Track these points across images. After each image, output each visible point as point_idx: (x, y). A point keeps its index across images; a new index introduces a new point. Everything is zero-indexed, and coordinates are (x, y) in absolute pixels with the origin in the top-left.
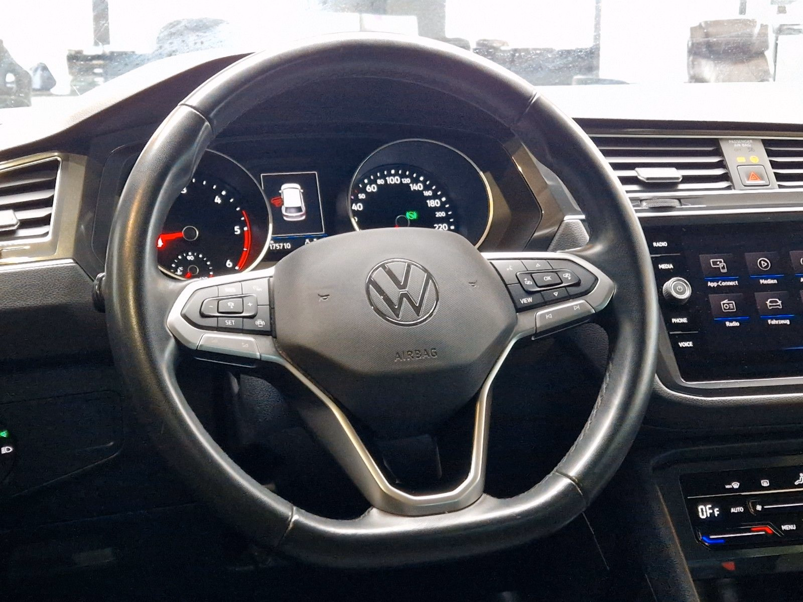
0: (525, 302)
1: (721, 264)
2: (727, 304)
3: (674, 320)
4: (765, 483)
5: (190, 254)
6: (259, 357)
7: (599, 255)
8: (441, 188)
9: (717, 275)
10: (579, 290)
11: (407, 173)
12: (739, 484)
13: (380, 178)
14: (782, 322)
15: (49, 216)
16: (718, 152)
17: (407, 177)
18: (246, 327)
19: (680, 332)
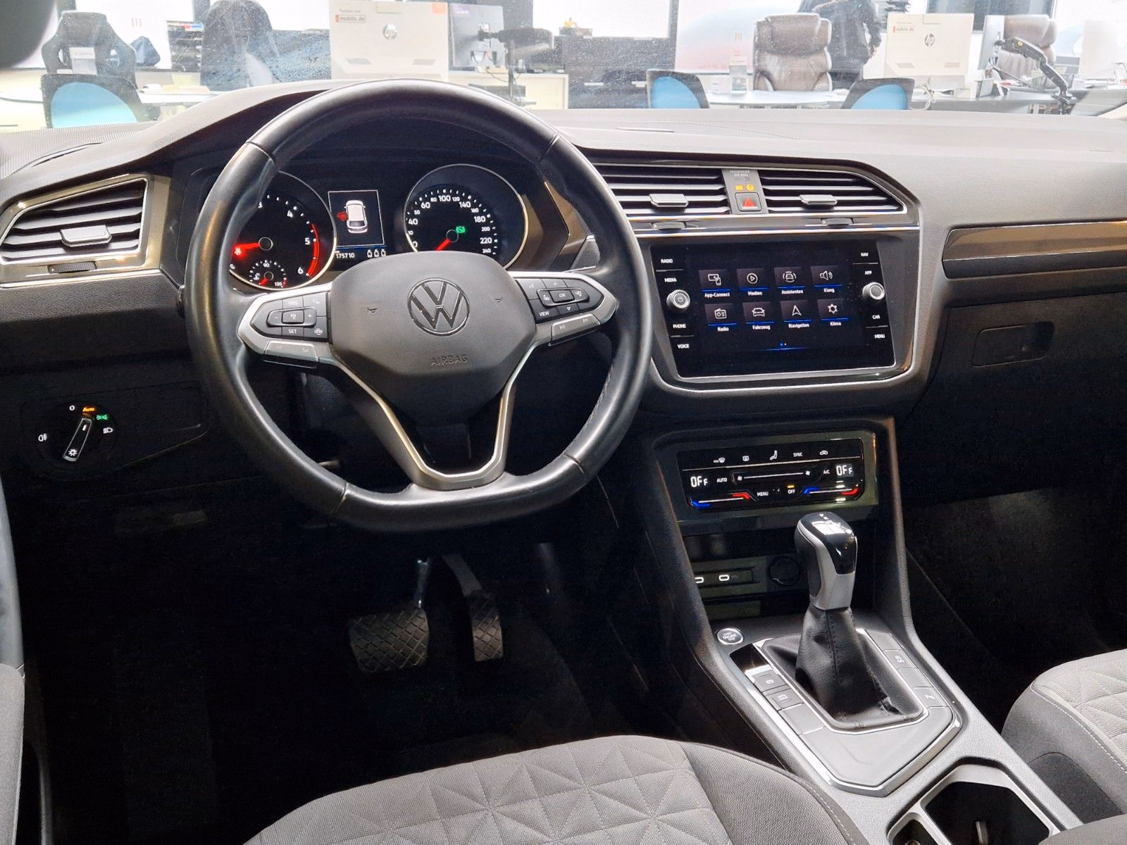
0: (544, 315)
1: (717, 278)
2: (720, 313)
3: (675, 326)
4: (746, 458)
5: (266, 261)
6: (317, 360)
7: (606, 276)
8: (486, 207)
9: (713, 287)
10: (588, 304)
11: (457, 192)
12: (725, 459)
13: (433, 197)
14: (764, 327)
15: (138, 231)
16: (720, 181)
17: (456, 196)
18: (306, 335)
19: (679, 336)
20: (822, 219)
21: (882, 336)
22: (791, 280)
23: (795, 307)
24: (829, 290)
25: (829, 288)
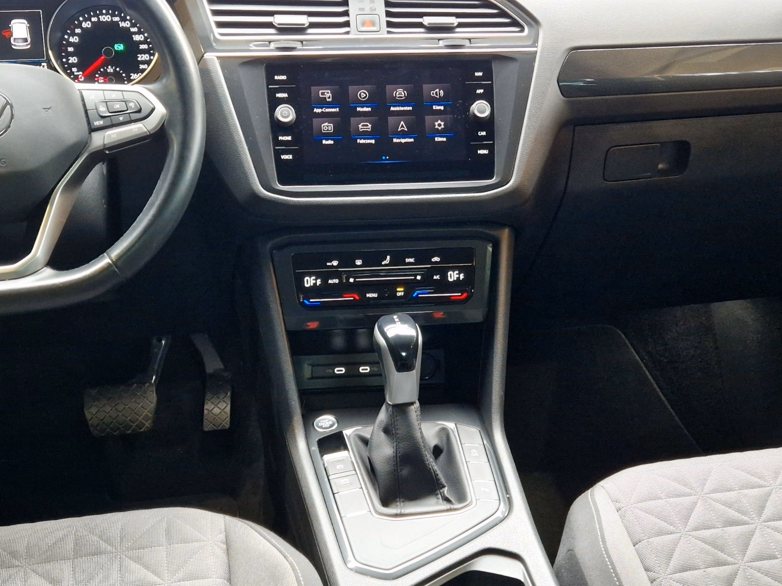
0: (98, 124)
1: (328, 95)
2: (327, 127)
3: (280, 138)
4: (359, 262)
9: (323, 103)
10: (140, 114)
11: (116, 13)
12: (338, 262)
13: (93, 16)
14: (369, 141)
16: (345, 3)
17: (116, 16)
19: (284, 148)
20: (439, 40)
21: (485, 152)
22: (402, 97)
23: (402, 123)
24: (438, 108)
25: (439, 105)
